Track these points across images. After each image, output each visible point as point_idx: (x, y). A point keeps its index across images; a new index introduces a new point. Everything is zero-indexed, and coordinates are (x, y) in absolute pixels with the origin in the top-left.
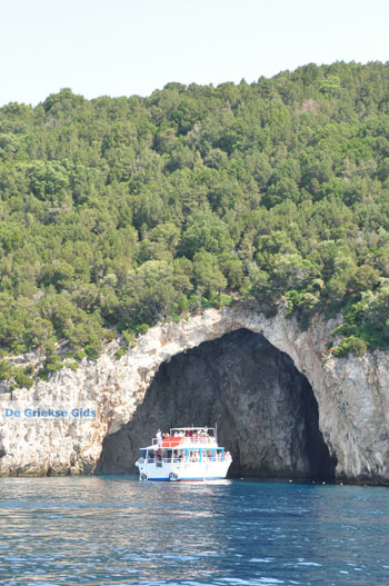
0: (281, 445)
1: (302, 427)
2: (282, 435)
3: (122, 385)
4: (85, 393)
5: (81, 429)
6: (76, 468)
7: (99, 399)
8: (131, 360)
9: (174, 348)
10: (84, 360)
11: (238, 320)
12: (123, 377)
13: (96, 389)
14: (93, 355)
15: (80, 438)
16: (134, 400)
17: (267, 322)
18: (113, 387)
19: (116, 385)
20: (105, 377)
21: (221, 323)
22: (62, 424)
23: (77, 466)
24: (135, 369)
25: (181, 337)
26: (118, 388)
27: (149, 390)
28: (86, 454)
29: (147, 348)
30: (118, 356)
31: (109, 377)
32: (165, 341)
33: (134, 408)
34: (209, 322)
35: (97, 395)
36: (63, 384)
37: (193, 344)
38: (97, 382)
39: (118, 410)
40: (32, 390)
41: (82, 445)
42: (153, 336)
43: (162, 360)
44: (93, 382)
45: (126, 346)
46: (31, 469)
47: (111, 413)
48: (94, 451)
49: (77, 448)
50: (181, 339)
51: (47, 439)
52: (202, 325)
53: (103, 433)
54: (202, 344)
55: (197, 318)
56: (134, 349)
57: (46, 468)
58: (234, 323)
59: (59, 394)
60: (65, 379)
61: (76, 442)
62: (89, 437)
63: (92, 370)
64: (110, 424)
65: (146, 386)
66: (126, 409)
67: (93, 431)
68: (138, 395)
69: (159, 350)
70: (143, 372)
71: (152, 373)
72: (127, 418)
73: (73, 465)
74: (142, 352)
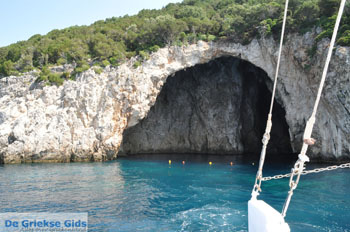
0: (231, 137)
1: (241, 127)
2: (232, 131)
3: (138, 87)
4: (107, 92)
5: (103, 121)
6: (99, 154)
7: (118, 97)
8: (146, 70)
9: (177, 66)
10: (108, 67)
11: (222, 48)
12: (139, 81)
13: (116, 88)
14: (114, 64)
15: (101, 128)
16: (148, 102)
17: (244, 48)
18: (131, 88)
19: (133, 86)
20: (124, 79)
21: (209, 51)
22: (85, 116)
23: (100, 152)
24: (149, 76)
25: (183, 58)
26: (135, 90)
27: (159, 95)
28: (108, 142)
29: (158, 62)
30: (135, 66)
31: (127, 79)
32: (171, 60)
33: (148, 108)
34: (202, 49)
35: (117, 93)
36: (87, 82)
37: (191, 64)
38: (117, 83)
39: (135, 107)
40: (61, 87)
41: (104, 135)
42: (162, 54)
43: (168, 73)
44: (113, 82)
45: (142, 60)
46: (49, 155)
47: (130, 109)
48: (115, 140)
49: (99, 137)
50: (182, 59)
51: (68, 128)
52: (197, 51)
53: (123, 126)
54: (196, 65)
55: (194, 46)
56: (148, 61)
57: (68, 153)
58: (218, 51)
59: (83, 90)
60: (89, 79)
61: (98, 131)
62: (110, 127)
63: (114, 74)
64: (129, 118)
65: (157, 91)
66: (142, 107)
67: (113, 123)
68: (151, 98)
69: (167, 66)
70: (155, 80)
71: (162, 83)
72: (143, 115)
73: (96, 151)
74: (154, 64)
